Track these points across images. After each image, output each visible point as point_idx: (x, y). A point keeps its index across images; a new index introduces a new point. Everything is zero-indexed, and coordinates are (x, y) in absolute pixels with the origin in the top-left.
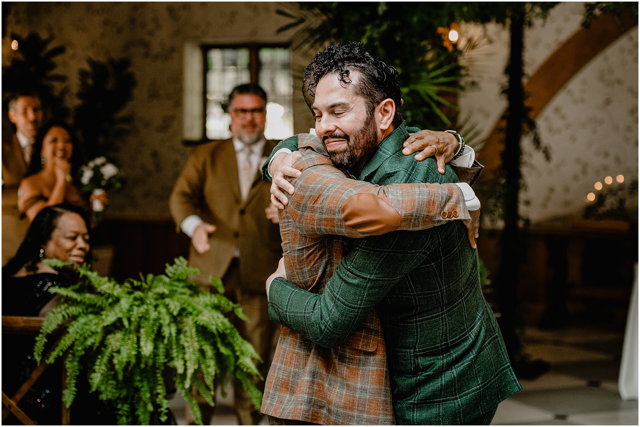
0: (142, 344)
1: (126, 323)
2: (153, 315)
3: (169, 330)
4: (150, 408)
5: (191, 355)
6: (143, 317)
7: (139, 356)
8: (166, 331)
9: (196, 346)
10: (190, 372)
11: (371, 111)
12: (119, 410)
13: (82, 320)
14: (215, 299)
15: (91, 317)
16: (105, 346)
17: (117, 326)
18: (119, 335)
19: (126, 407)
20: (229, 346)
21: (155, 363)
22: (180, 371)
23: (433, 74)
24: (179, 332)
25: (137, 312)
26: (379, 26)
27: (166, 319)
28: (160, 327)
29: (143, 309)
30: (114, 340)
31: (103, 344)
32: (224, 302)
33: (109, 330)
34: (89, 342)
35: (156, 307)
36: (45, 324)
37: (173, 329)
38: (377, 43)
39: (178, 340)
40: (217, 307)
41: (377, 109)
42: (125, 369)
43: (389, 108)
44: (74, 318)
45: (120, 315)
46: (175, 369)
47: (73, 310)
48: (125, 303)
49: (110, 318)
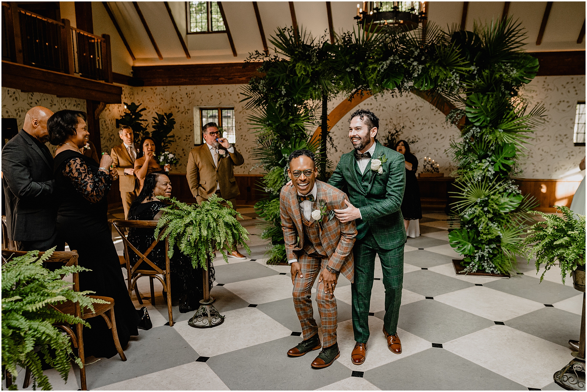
0: (202, 231)
1: (194, 222)
2: (206, 218)
3: (213, 225)
4: (206, 257)
5: (222, 234)
6: (202, 219)
7: (200, 236)
8: (212, 225)
9: (224, 230)
10: (222, 242)
11: (369, 130)
12: (192, 258)
13: (175, 221)
14: (229, 211)
15: (178, 220)
16: (186, 232)
17: (191, 223)
18: (191, 227)
19: (195, 257)
20: (237, 230)
21: (207, 238)
22: (219, 241)
23: (303, 118)
24: (217, 225)
25: (199, 217)
26: (283, 99)
27: (211, 220)
28: (209, 223)
29: (201, 216)
30: (189, 229)
31: (184, 231)
32: (233, 211)
33: (187, 226)
34: (178, 231)
35: (206, 215)
36: (158, 224)
37: (215, 224)
38: (282, 106)
39: (217, 228)
40: (230, 214)
41: (371, 130)
42: (195, 242)
43: (375, 130)
44: (171, 221)
45: (191, 219)
46: (216, 240)
47: (170, 217)
48: (193, 214)
49: (188, 221)
